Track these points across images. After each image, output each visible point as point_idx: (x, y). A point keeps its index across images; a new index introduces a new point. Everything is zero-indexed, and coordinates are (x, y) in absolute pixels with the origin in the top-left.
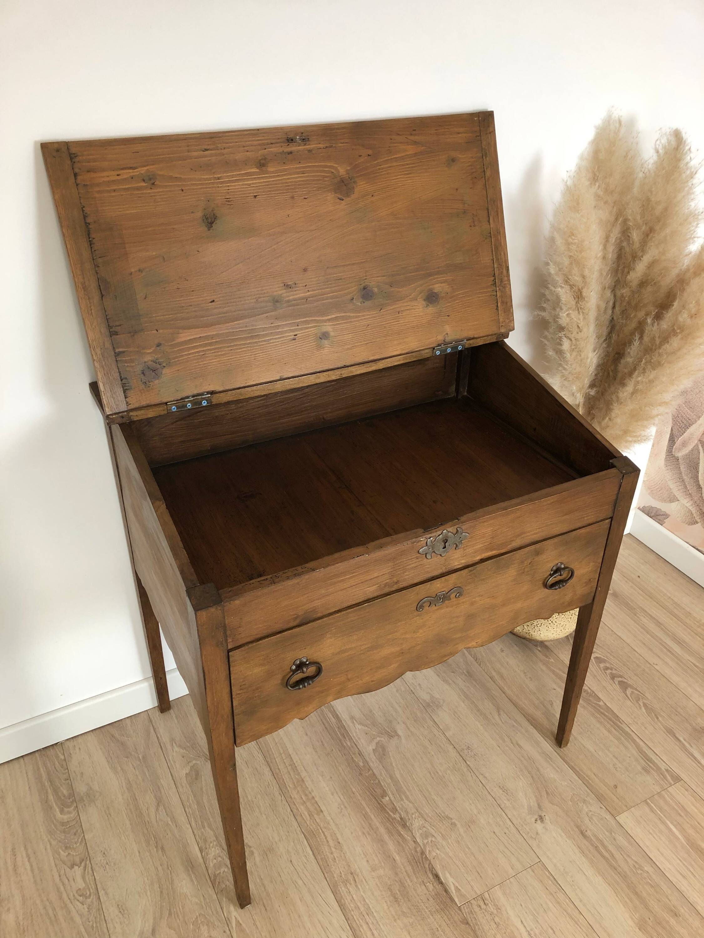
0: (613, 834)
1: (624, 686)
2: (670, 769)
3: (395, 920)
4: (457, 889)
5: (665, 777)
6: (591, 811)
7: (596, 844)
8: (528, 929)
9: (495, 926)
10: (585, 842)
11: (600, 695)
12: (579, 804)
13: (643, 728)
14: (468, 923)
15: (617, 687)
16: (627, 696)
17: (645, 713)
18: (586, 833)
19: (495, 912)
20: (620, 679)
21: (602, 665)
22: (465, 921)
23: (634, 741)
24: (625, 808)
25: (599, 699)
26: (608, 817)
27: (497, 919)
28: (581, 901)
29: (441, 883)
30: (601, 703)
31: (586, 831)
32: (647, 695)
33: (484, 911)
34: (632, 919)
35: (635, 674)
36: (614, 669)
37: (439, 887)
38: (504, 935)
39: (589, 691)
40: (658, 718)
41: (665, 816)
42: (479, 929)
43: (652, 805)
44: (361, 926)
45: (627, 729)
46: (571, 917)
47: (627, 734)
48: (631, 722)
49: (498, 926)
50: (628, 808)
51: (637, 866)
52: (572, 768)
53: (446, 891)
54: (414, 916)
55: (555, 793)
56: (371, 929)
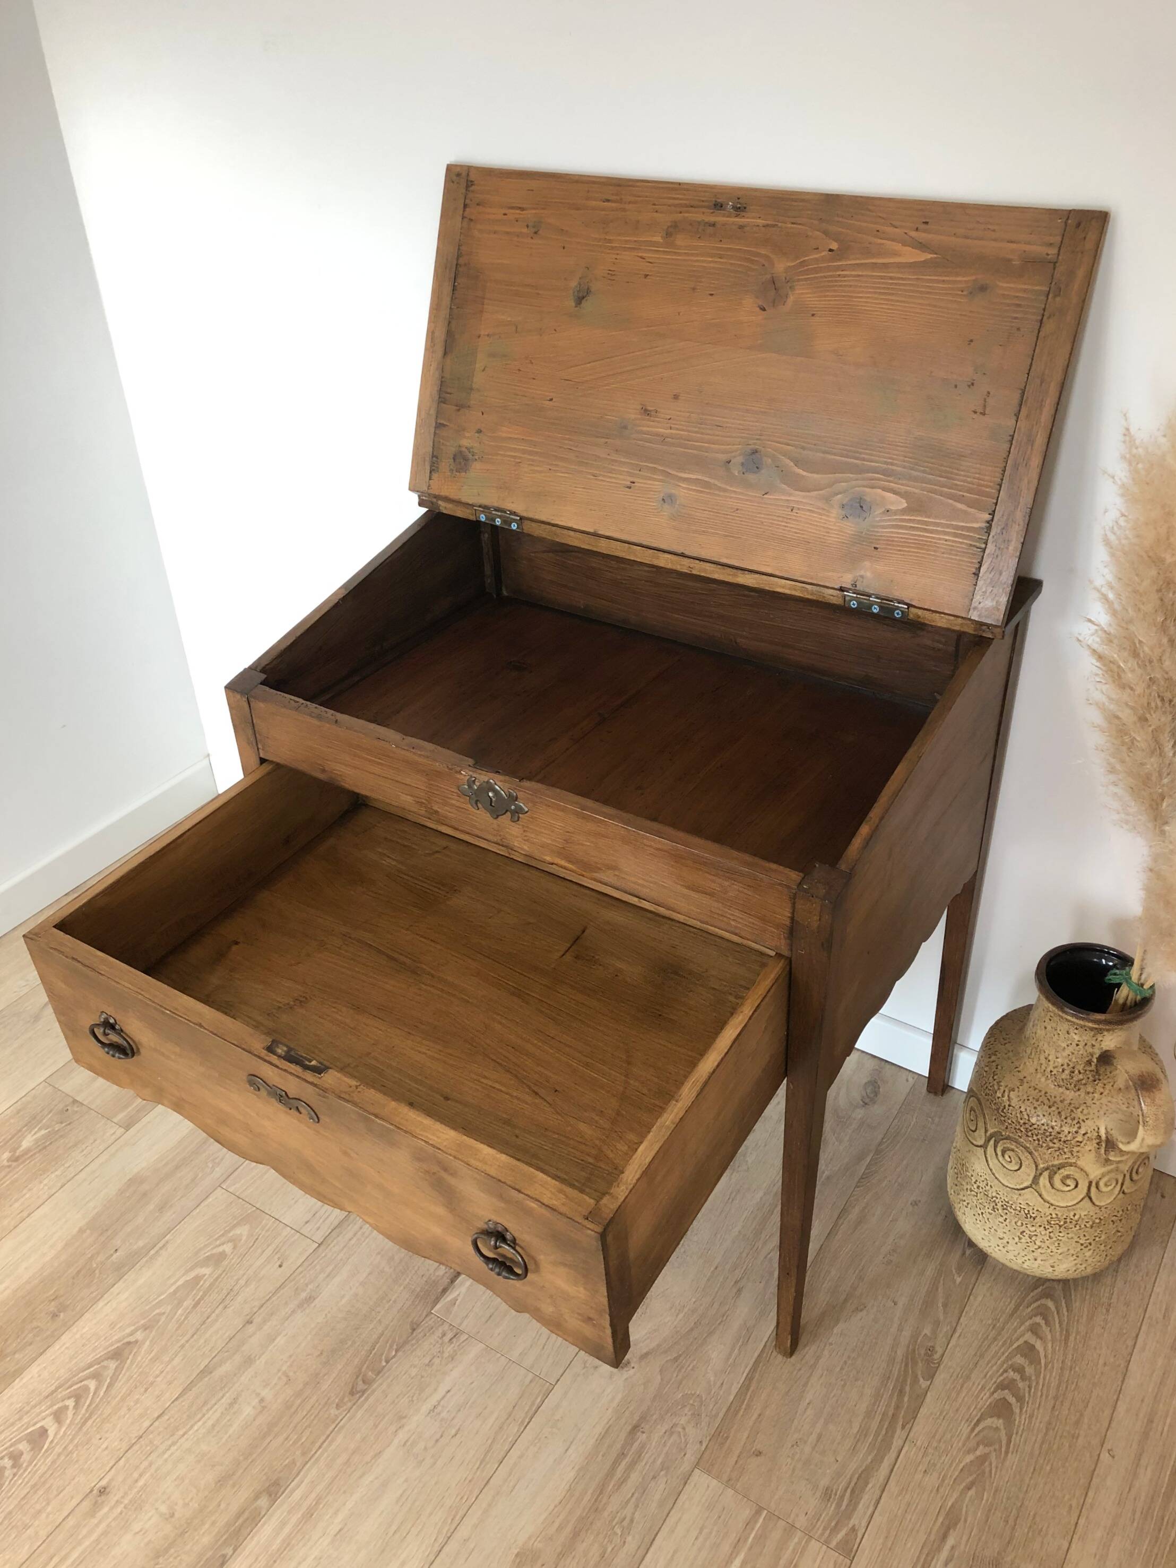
0: (663, 1473)
1: (1001, 1409)
2: (860, 1536)
3: (379, 1253)
4: (454, 1302)
5: (835, 1530)
6: (684, 1429)
7: (628, 1454)
8: (442, 1403)
9: (427, 1362)
10: (623, 1436)
11: (940, 1377)
12: (686, 1410)
13: (922, 1468)
14: (414, 1330)
15: (986, 1400)
16: (978, 1421)
17: (961, 1466)
18: (639, 1433)
19: (446, 1355)
20: (1012, 1400)
21: (1019, 1360)
22: (415, 1326)
23: (879, 1459)
24: (725, 1477)
25: (931, 1377)
26: (690, 1458)
27: (437, 1361)
28: (521, 1457)
29: (452, 1281)
30: (924, 1384)
31: (643, 1432)
32: (1012, 1459)
33: (440, 1341)
34: (530, 1538)
35: (1049, 1423)
36: (1027, 1383)
37: (446, 1281)
38: (419, 1377)
39: (936, 1356)
40: (969, 1488)
41: (751, 1548)
42: (413, 1345)
43: (761, 1520)
44: (355, 1224)
45: (897, 1443)
46: (488, 1451)
47: (885, 1445)
48: (919, 1443)
49: (428, 1365)
50: (729, 1483)
51: (625, 1523)
52: (749, 1379)
53: (445, 1291)
54: (395, 1270)
55: (683, 1370)
56: (355, 1235)
